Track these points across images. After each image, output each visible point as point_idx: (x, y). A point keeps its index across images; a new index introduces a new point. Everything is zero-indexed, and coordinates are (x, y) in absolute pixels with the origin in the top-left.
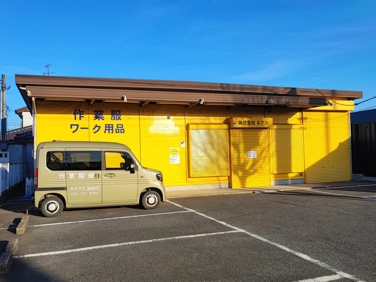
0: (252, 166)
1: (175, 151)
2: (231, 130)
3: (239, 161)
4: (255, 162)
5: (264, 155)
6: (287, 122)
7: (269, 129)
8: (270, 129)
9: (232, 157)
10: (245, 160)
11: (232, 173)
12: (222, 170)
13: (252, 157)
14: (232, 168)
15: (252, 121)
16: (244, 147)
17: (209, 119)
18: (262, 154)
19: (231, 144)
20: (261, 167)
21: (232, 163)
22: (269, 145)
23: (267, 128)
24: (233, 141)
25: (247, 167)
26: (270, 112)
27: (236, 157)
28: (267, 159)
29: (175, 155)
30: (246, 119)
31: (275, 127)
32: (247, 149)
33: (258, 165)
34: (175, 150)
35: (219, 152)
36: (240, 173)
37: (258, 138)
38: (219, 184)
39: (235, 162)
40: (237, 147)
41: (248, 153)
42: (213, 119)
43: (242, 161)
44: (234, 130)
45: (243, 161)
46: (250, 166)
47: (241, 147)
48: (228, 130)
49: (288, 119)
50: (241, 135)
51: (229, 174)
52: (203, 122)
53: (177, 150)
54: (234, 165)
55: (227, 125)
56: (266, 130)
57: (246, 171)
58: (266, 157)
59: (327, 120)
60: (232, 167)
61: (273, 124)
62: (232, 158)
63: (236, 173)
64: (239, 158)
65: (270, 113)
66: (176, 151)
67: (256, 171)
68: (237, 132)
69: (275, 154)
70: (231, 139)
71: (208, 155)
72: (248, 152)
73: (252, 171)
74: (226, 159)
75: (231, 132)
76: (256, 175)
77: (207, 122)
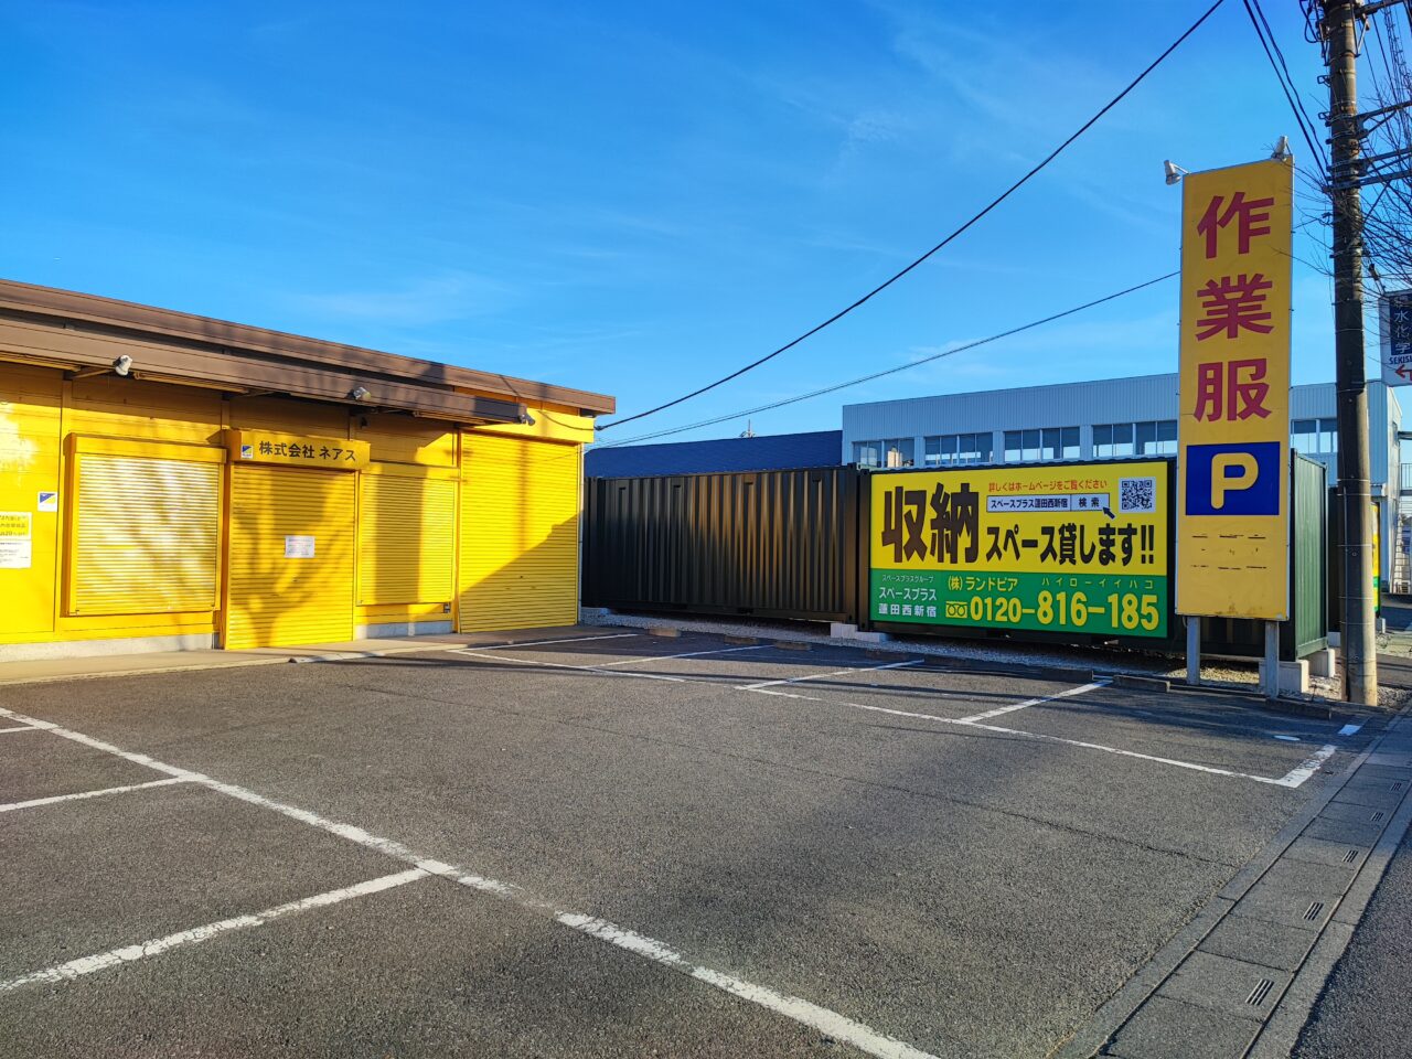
0: (296, 581)
1: (13, 525)
2: (232, 467)
3: (256, 566)
4: (308, 569)
5: (337, 548)
6: (413, 457)
7: (357, 473)
8: (360, 473)
9: (231, 551)
10: (274, 563)
11: (229, 602)
12: (192, 591)
13: (298, 555)
14: (230, 586)
15: (305, 447)
16: (273, 522)
17: (153, 426)
18: (330, 545)
19: (232, 511)
20: (325, 584)
21: (231, 571)
22: (356, 521)
23: (352, 471)
24: (238, 504)
25: (281, 586)
26: (364, 423)
27: (246, 551)
28: (347, 561)
29: (13, 537)
30: (285, 438)
31: (377, 469)
32: (284, 530)
33: (317, 578)
34: (12, 518)
35: (184, 533)
36: (256, 604)
37: (320, 500)
38: (180, 637)
39: (239, 568)
40: (249, 523)
41: (287, 541)
42: (168, 428)
43: (265, 566)
44: (242, 469)
45: (270, 566)
46: (291, 580)
47: (265, 522)
48: (222, 467)
49: (416, 450)
50: (267, 487)
51: (218, 607)
52: (133, 433)
53: (20, 522)
54: (235, 576)
55: (221, 450)
56: (350, 477)
57: (275, 595)
58: (342, 555)
59: (524, 462)
60: (230, 582)
61: (371, 460)
62: (230, 556)
63: (242, 602)
64: (254, 555)
65: (364, 427)
66: (18, 526)
67: (307, 597)
68: (254, 475)
69: (372, 547)
70: (232, 495)
71: (145, 544)
72: (287, 538)
73: (296, 596)
74: (208, 559)
75: (233, 475)
76: (307, 609)
77: (146, 433)
